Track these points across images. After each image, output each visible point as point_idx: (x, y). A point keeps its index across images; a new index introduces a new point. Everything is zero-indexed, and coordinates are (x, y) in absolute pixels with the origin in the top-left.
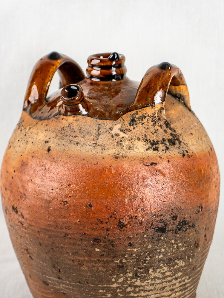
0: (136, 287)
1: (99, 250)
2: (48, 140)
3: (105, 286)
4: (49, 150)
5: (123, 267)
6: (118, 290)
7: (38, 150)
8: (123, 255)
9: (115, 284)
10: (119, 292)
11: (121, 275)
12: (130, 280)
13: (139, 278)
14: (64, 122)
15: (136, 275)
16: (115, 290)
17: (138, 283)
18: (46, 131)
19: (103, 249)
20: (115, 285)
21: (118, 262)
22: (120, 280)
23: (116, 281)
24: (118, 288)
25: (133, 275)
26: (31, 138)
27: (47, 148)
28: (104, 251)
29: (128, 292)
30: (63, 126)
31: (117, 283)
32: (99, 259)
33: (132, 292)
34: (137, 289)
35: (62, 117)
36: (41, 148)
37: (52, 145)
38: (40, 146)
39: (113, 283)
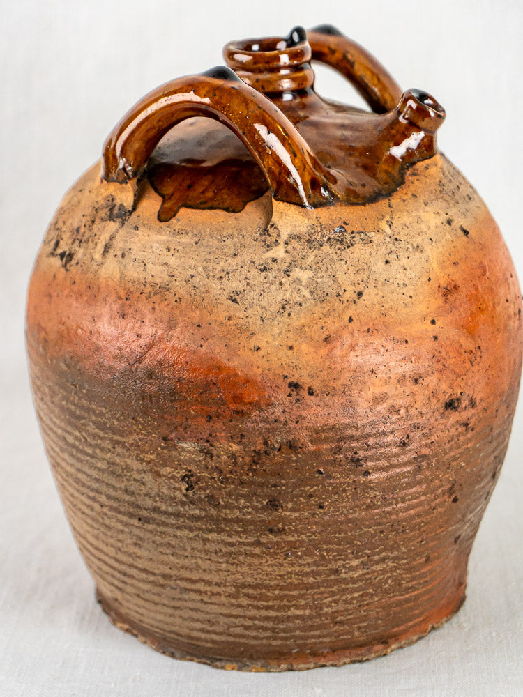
2: (448, 217)
4: (466, 233)
7: (453, 244)
14: (432, 170)
18: (426, 204)
26: (419, 234)
27: (460, 233)
30: (438, 180)
35: (420, 165)
36: (454, 238)
37: (459, 221)
38: (448, 236)
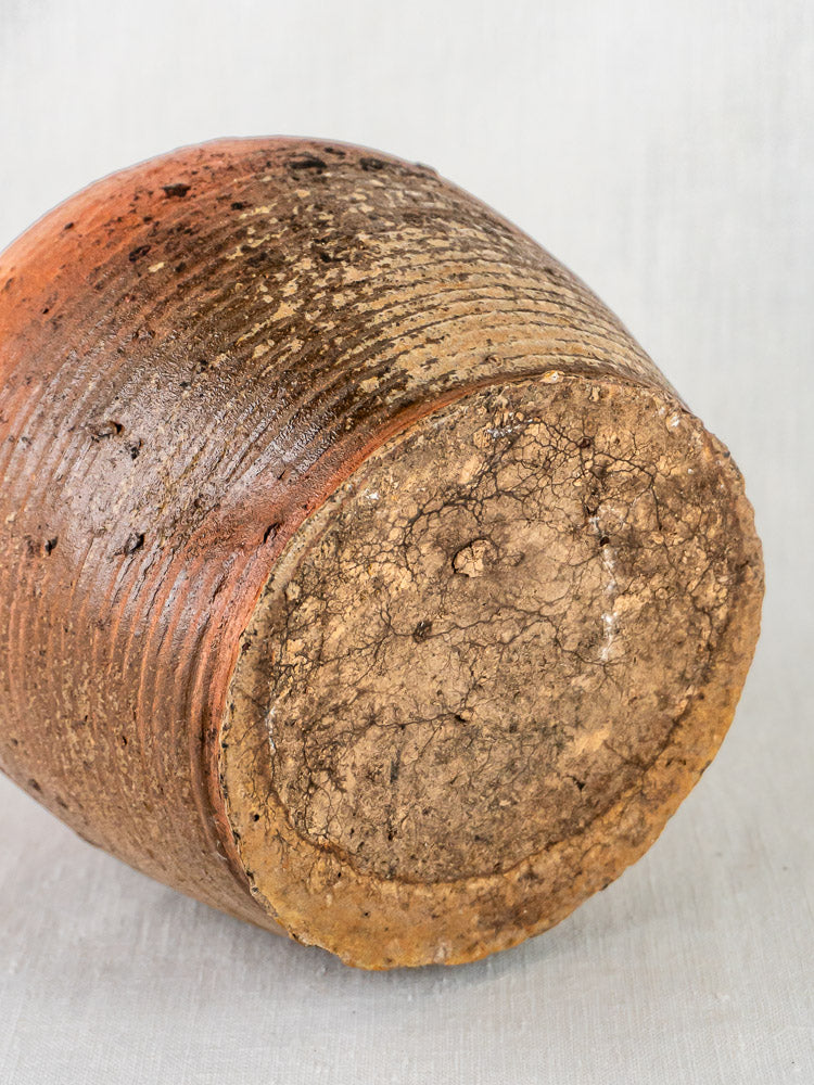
0: (356, 286)
1: (161, 265)
3: (258, 327)
5: (263, 257)
6: (308, 317)
8: (242, 234)
9: (284, 306)
10: (318, 320)
11: (280, 276)
12: (323, 277)
13: (344, 263)
15: (326, 258)
16: (298, 322)
17: (352, 274)
19: (172, 255)
20: (286, 311)
21: (239, 253)
22: (290, 289)
23: (279, 299)
24: (301, 310)
25: (315, 261)
28: (178, 257)
29: (342, 308)
31: (286, 300)
32: (181, 281)
33: (357, 300)
34: (367, 290)
39: (274, 306)
